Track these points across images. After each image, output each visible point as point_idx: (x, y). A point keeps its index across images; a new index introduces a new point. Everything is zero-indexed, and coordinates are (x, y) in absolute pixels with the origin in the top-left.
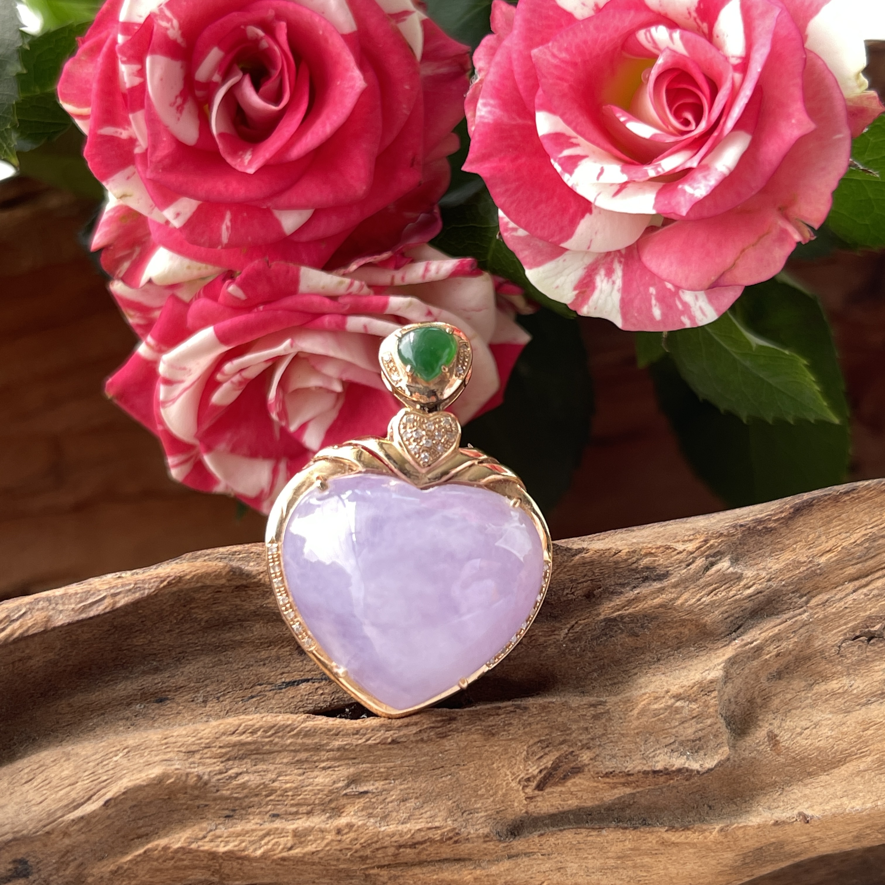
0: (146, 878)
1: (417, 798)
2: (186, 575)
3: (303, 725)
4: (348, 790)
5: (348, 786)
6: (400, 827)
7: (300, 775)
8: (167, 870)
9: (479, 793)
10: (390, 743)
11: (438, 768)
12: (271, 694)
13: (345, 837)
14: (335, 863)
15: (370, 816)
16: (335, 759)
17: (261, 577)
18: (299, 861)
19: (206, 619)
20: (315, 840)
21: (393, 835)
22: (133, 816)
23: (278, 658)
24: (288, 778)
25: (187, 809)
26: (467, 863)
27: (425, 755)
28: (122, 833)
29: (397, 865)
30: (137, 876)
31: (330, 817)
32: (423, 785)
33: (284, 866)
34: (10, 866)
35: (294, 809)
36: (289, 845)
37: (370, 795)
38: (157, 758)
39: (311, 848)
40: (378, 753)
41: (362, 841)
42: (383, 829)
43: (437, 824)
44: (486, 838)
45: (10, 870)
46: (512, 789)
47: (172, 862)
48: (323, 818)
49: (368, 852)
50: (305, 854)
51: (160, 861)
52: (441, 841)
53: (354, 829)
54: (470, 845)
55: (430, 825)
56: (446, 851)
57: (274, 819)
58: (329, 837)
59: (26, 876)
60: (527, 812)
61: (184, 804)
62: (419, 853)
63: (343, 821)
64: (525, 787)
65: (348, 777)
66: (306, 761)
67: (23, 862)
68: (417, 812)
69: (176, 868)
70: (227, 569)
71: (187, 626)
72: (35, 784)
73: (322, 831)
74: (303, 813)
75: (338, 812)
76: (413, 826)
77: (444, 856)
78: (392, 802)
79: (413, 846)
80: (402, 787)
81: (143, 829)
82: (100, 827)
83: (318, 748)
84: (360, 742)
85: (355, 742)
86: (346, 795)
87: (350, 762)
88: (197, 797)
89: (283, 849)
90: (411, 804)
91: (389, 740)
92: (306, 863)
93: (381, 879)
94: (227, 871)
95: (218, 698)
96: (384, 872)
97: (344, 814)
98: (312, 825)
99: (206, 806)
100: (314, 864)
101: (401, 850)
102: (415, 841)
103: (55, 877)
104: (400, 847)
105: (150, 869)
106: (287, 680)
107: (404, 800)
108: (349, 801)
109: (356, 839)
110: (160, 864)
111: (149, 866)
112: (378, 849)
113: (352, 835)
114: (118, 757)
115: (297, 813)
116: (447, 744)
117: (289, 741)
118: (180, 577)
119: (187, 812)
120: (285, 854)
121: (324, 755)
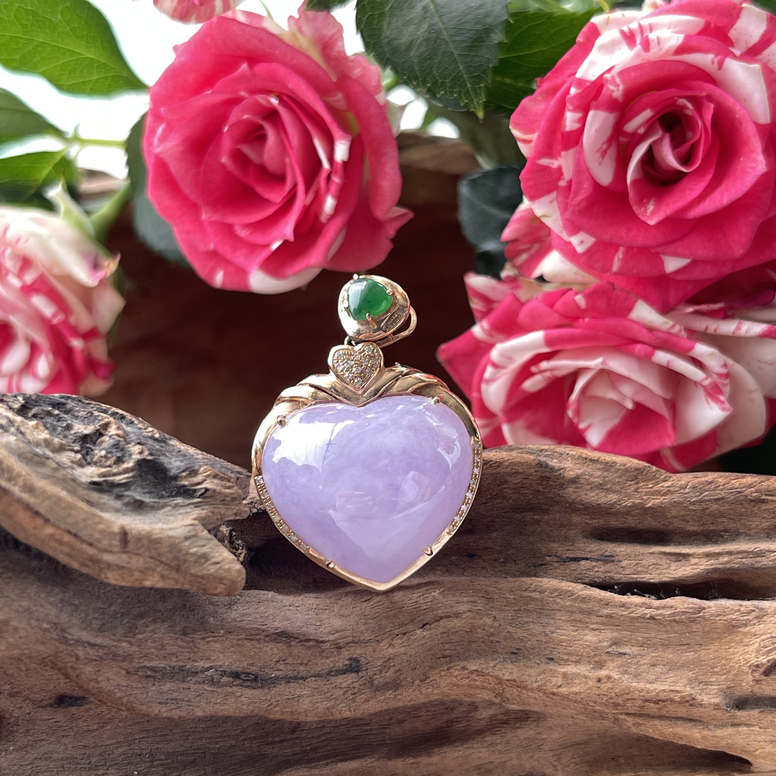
0: (446, 690)
1: (664, 665)
2: (505, 462)
3: (580, 593)
4: (610, 649)
5: (610, 646)
6: (648, 686)
7: (573, 631)
8: (463, 686)
9: (715, 670)
10: (648, 619)
11: (684, 645)
12: (556, 565)
13: (603, 685)
14: (593, 704)
15: (626, 672)
16: (603, 624)
17: (561, 471)
18: (565, 697)
19: (513, 498)
20: (580, 684)
21: (642, 690)
22: (442, 640)
23: (566, 538)
24: (563, 631)
25: (483, 642)
26: (698, 724)
27: (675, 633)
28: (432, 652)
29: (641, 715)
30: (439, 687)
31: (593, 668)
32: (671, 656)
33: (553, 699)
34: (347, 662)
35: (566, 657)
36: (559, 684)
37: (626, 656)
38: (465, 599)
39: (576, 689)
40: (638, 624)
41: (617, 691)
42: (634, 684)
43: (678, 688)
44: (716, 707)
45: (346, 665)
46: (742, 671)
47: (467, 680)
48: (588, 667)
49: (620, 700)
50: (570, 693)
51: (459, 678)
52: (680, 703)
53: (612, 680)
54: (702, 710)
55: (672, 688)
56: (683, 711)
57: (548, 661)
58: (591, 683)
59: (357, 672)
60: (752, 692)
61: (482, 638)
62: (660, 709)
63: (603, 673)
64: (754, 671)
65: (611, 639)
66: (580, 621)
67: (356, 660)
68: (662, 676)
69: (469, 686)
70: (536, 462)
71: (498, 501)
72: (372, 603)
73: (586, 677)
74: (572, 661)
75: (600, 665)
76: (659, 687)
77: (680, 715)
78: (643, 665)
79: (657, 702)
80: (653, 654)
81: (448, 652)
82: (417, 644)
83: (589, 613)
84: (624, 613)
85: (620, 613)
86: (608, 652)
87: (614, 628)
88: (492, 635)
89: (554, 686)
90: (659, 669)
91: (648, 616)
92: (570, 700)
93: (627, 723)
94: (508, 695)
95: (515, 561)
96: (630, 719)
97: (604, 668)
98: (579, 671)
99: (498, 642)
100: (576, 702)
101: (646, 704)
102: (658, 698)
103: (378, 676)
104: (646, 701)
105: (451, 683)
106: (571, 556)
107: (654, 665)
108: (609, 658)
109: (612, 689)
110: (458, 680)
111: (449, 681)
112: (628, 700)
113: (609, 685)
114: (436, 593)
115: (567, 660)
116: (694, 626)
117: (568, 604)
118: (501, 463)
119: (483, 644)
120: (555, 690)
121: (594, 619)
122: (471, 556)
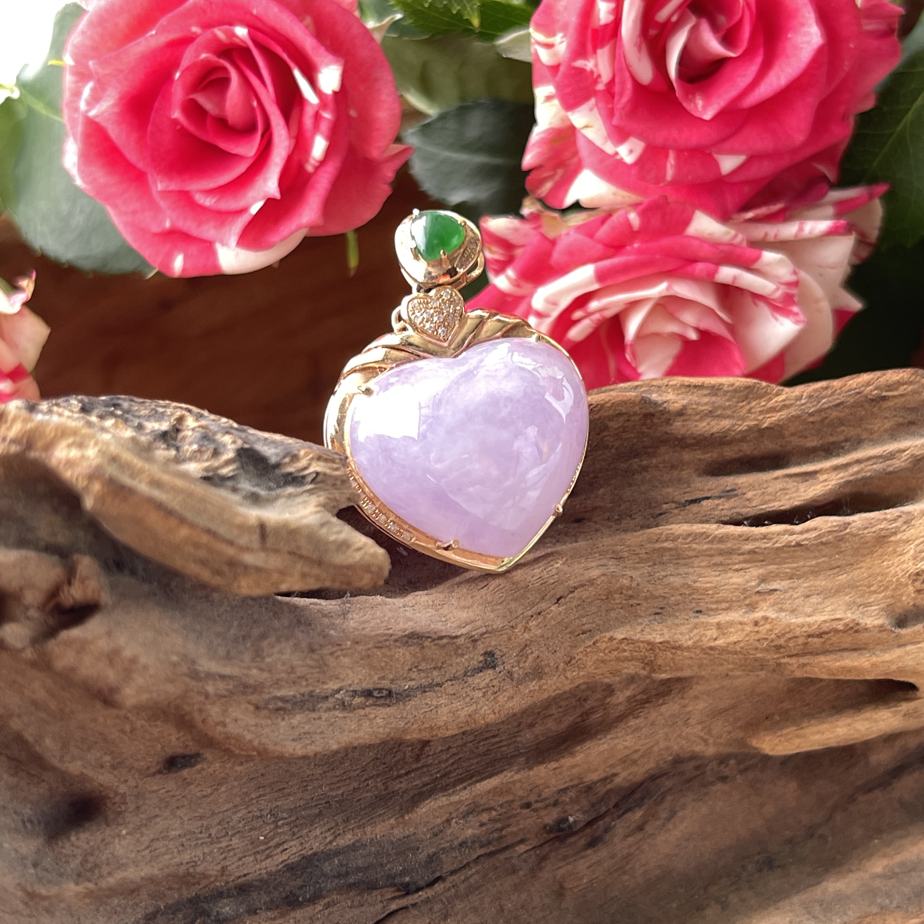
0: (592, 670)
1: (818, 594)
2: (606, 403)
3: (716, 533)
4: (759, 589)
5: (759, 585)
6: (808, 619)
7: (716, 576)
8: (610, 661)
9: (872, 589)
10: (794, 546)
11: (835, 568)
12: (676, 511)
13: (761, 628)
14: (753, 652)
15: (781, 610)
16: (745, 562)
17: (665, 405)
18: (724, 650)
19: (616, 445)
20: (736, 632)
21: (803, 626)
22: (577, 614)
23: (680, 480)
24: (706, 579)
25: (622, 608)
26: (863, 651)
27: (823, 556)
28: (569, 630)
29: (804, 654)
30: (585, 667)
31: (746, 613)
32: (824, 582)
33: (710, 655)
34: (481, 658)
35: (714, 606)
36: (715, 637)
37: (778, 592)
38: (593, 564)
39: (734, 638)
40: (784, 555)
41: (777, 631)
42: (793, 621)
43: (838, 616)
44: (881, 628)
45: (481, 662)
46: (901, 584)
47: (616, 653)
48: (741, 613)
49: (782, 641)
50: (729, 644)
51: (607, 652)
52: (844, 632)
53: (769, 620)
54: (867, 635)
55: (833, 617)
56: (847, 640)
57: (697, 615)
58: (748, 629)
59: (494, 667)
60: (914, 605)
61: (620, 603)
62: (824, 643)
63: (758, 615)
64: (915, 581)
65: (758, 577)
66: (721, 564)
67: (490, 654)
68: (820, 607)
69: (618, 659)
70: (639, 398)
71: (600, 452)
72: (491, 588)
73: (741, 623)
74: (723, 609)
75: (752, 607)
76: (819, 618)
77: (844, 646)
78: (797, 598)
79: (820, 635)
80: (805, 585)
81: (586, 626)
82: (553, 623)
83: (730, 552)
84: (768, 545)
85: (764, 546)
86: (758, 592)
87: (759, 564)
88: (631, 597)
89: (709, 640)
90: (814, 600)
91: (793, 543)
92: (729, 652)
93: (790, 667)
94: (660, 662)
95: (631, 516)
96: (793, 661)
97: (757, 610)
98: (731, 618)
99: (639, 604)
100: (736, 653)
101: (810, 639)
102: (821, 631)
103: (517, 668)
104: (809, 636)
105: (597, 660)
106: (690, 499)
107: (808, 596)
108: (761, 598)
109: (771, 630)
110: (605, 654)
111: (596, 657)
112: (790, 639)
113: (768, 626)
114: (558, 565)
115: (717, 609)
116: (843, 545)
117: (706, 547)
118: (602, 405)
119: (622, 611)
120: (712, 644)
121: (736, 558)
122: (578, 521)
